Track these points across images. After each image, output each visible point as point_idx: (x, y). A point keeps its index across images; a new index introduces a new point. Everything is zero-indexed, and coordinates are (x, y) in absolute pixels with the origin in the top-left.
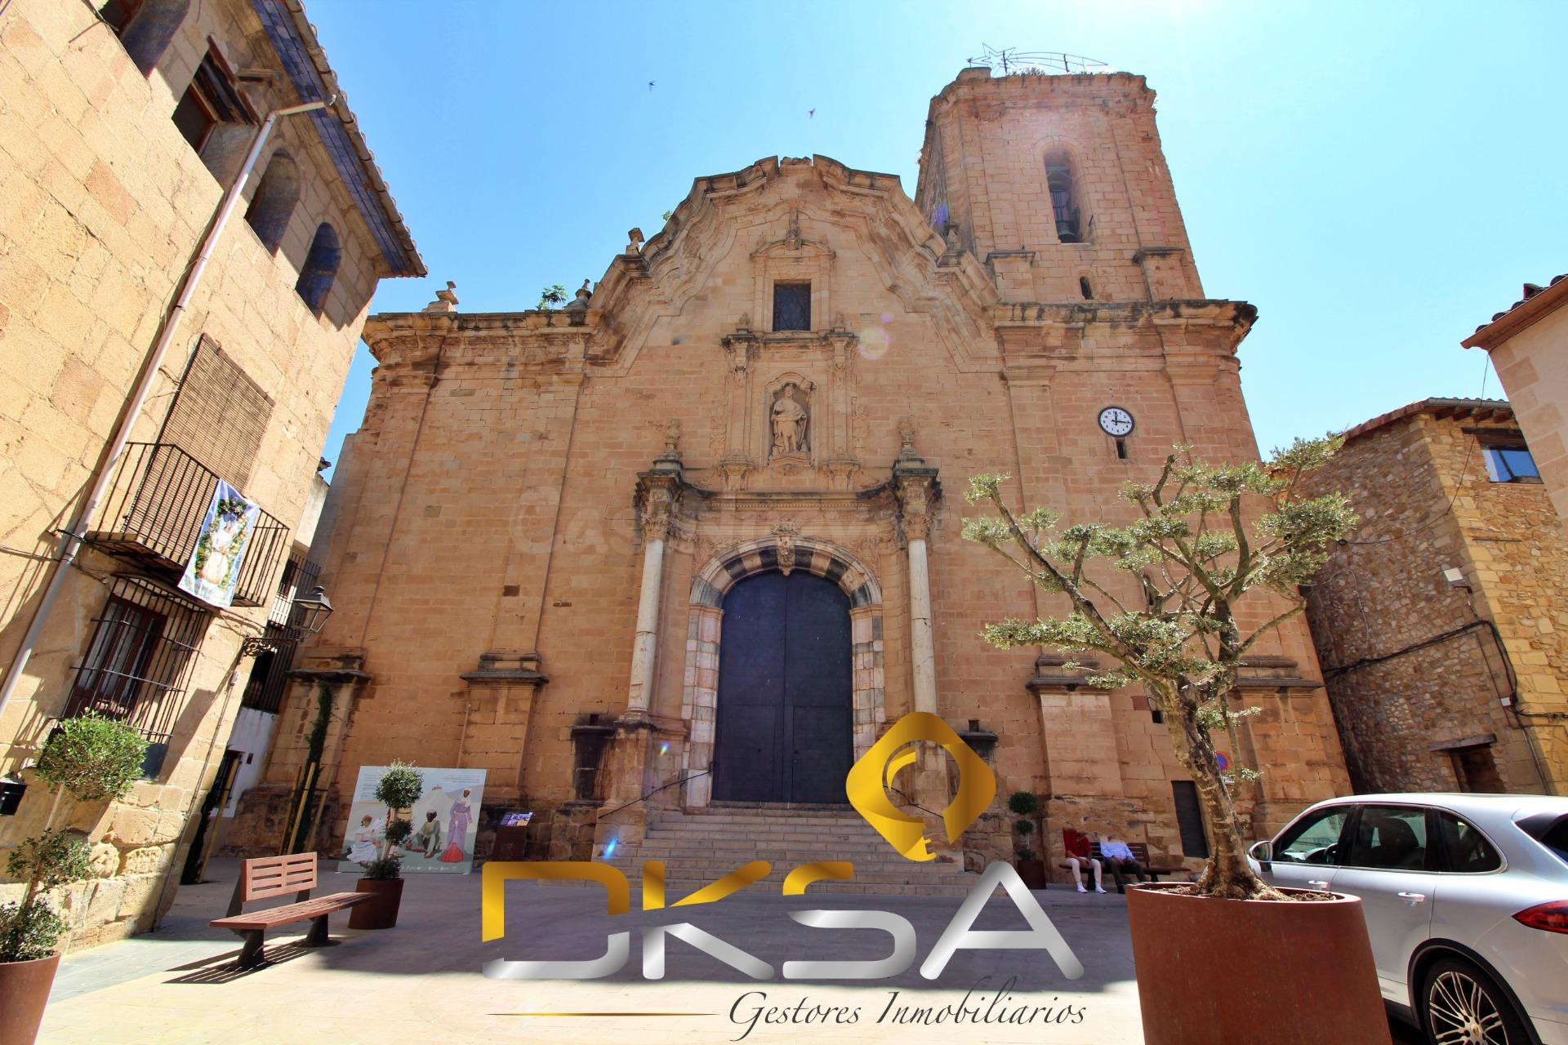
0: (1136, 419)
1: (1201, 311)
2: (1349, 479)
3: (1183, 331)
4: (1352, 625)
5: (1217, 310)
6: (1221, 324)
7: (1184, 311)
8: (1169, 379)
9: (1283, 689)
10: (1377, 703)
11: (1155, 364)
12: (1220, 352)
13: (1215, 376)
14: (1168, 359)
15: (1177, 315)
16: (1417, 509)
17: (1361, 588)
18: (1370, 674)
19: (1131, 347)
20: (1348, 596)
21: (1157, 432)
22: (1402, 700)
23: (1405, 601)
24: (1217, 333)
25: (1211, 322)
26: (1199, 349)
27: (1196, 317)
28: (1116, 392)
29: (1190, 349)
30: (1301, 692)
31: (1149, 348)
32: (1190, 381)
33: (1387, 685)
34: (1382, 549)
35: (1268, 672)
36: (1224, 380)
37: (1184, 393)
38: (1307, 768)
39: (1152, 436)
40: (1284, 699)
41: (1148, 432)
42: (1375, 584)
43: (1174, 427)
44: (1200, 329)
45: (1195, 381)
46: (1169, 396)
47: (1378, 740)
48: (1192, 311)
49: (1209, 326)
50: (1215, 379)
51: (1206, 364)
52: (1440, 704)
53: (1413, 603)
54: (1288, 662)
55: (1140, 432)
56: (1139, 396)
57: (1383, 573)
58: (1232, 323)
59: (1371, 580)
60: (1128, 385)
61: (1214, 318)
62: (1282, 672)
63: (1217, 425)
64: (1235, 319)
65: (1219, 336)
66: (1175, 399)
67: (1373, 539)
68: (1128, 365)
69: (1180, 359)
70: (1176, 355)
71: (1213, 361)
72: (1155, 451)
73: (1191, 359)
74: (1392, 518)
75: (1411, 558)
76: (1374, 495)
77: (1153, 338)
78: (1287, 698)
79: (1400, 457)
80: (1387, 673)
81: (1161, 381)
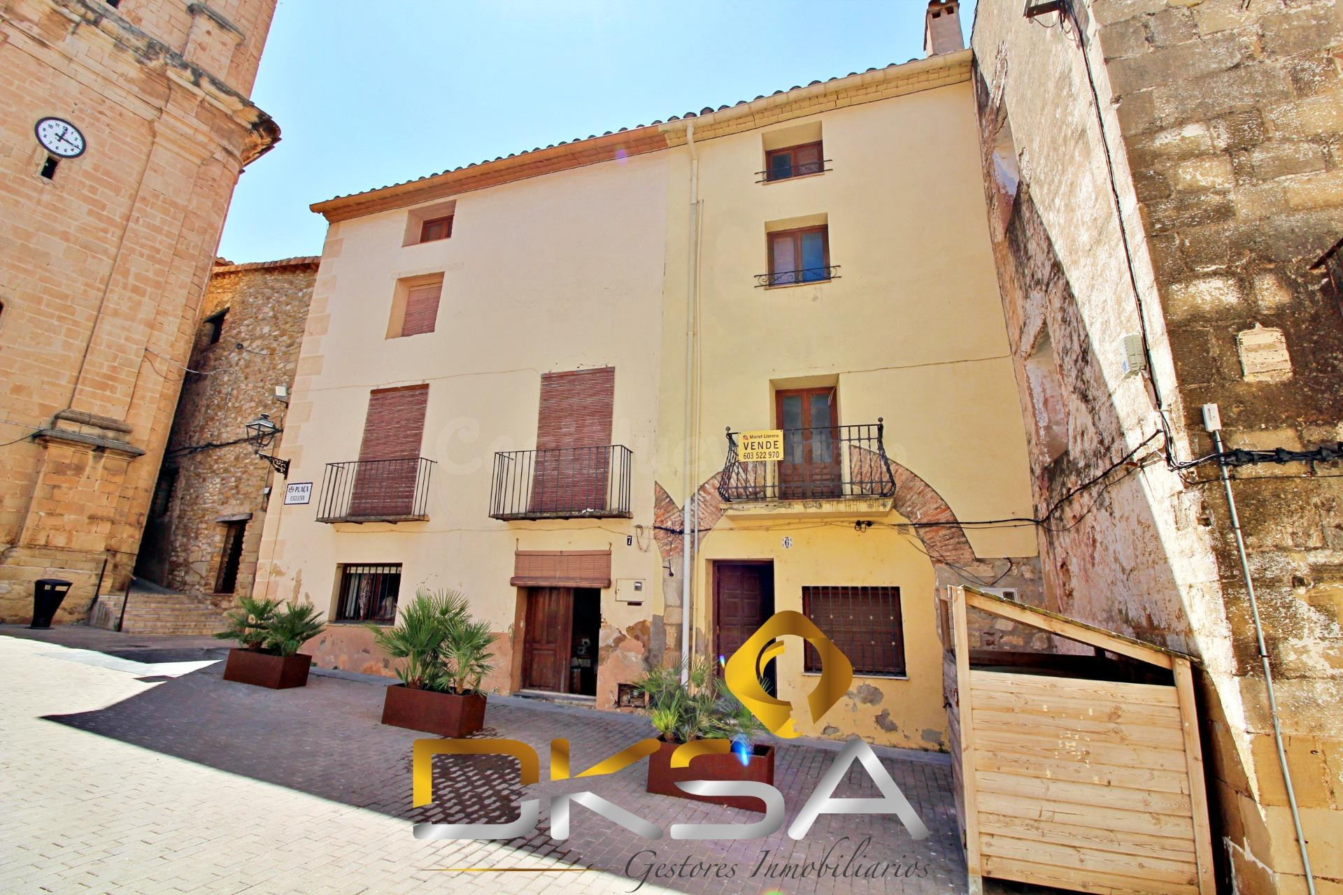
0: (89, 149)
1: (222, 95)
2: (268, 298)
3: (198, 103)
4: (216, 414)
5: (240, 106)
6: (238, 121)
7: (205, 83)
8: (154, 135)
9: (100, 449)
10: (204, 480)
11: (150, 114)
12: (225, 143)
13: (204, 159)
14: (164, 116)
15: (197, 84)
16: (291, 337)
17: (235, 386)
18: (211, 456)
19: (131, 81)
20: (226, 390)
21: (107, 173)
22: (218, 480)
23: (253, 404)
24: (233, 126)
25: (230, 113)
26: (205, 128)
27: (216, 98)
28: (81, 111)
29: (195, 122)
30: (121, 455)
31: (151, 95)
32: (177, 149)
33: (216, 466)
34: (258, 360)
35: (97, 431)
36: (214, 169)
37: (162, 156)
38: (87, 521)
39: (99, 175)
40: (97, 459)
41: (96, 168)
42: (243, 386)
43: (133, 180)
44: (215, 111)
45: (182, 152)
46: (145, 150)
47: (193, 510)
48: (213, 89)
49: (226, 115)
50: (205, 162)
51: (204, 146)
52: (237, 487)
53: (257, 407)
54: (123, 428)
55: (87, 163)
56: (108, 130)
57: (251, 378)
58: (250, 127)
59: (242, 382)
60: (101, 113)
61: (234, 112)
62: (111, 434)
63: (181, 201)
64: (255, 126)
65: (233, 132)
66: (149, 156)
67: (257, 350)
68: (113, 94)
69: (178, 124)
70: (176, 118)
71: (212, 147)
72: (93, 190)
73: (190, 132)
74: (276, 339)
75: (270, 372)
76: (275, 317)
77: (161, 89)
78: (101, 457)
79: (300, 294)
80: (220, 458)
81: (144, 130)
